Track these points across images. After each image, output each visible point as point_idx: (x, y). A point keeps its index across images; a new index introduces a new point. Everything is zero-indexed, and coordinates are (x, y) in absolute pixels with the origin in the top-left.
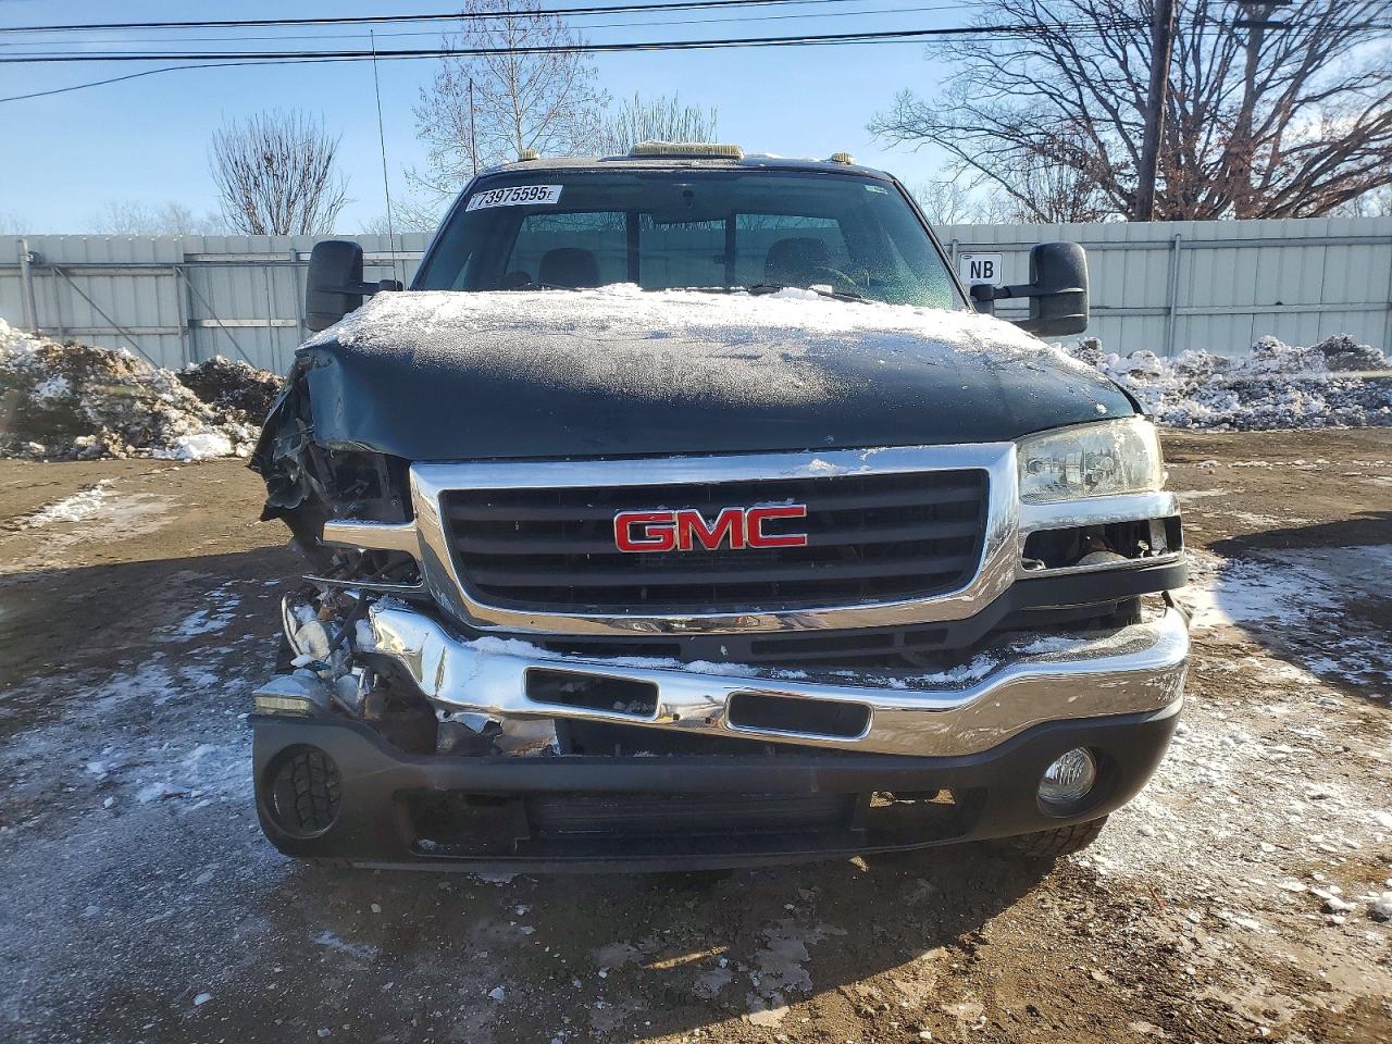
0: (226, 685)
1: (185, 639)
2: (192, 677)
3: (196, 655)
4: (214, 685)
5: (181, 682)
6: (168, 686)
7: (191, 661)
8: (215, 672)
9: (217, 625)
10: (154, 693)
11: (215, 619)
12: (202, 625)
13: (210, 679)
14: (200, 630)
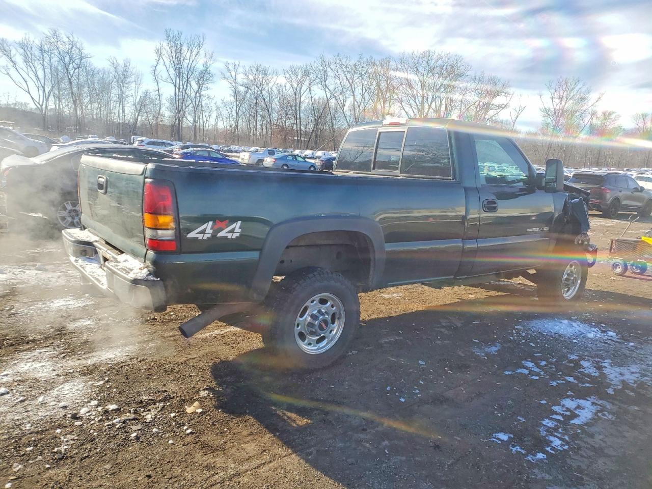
0: (577, 358)
1: (592, 399)
2: (592, 368)
3: (589, 383)
4: (584, 359)
5: (599, 368)
6: (605, 367)
7: (593, 379)
8: (581, 366)
9: (570, 403)
10: (611, 366)
11: (568, 410)
12: (579, 407)
13: (585, 364)
14: (582, 402)
